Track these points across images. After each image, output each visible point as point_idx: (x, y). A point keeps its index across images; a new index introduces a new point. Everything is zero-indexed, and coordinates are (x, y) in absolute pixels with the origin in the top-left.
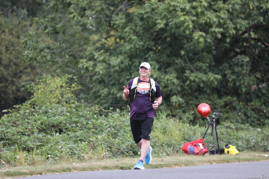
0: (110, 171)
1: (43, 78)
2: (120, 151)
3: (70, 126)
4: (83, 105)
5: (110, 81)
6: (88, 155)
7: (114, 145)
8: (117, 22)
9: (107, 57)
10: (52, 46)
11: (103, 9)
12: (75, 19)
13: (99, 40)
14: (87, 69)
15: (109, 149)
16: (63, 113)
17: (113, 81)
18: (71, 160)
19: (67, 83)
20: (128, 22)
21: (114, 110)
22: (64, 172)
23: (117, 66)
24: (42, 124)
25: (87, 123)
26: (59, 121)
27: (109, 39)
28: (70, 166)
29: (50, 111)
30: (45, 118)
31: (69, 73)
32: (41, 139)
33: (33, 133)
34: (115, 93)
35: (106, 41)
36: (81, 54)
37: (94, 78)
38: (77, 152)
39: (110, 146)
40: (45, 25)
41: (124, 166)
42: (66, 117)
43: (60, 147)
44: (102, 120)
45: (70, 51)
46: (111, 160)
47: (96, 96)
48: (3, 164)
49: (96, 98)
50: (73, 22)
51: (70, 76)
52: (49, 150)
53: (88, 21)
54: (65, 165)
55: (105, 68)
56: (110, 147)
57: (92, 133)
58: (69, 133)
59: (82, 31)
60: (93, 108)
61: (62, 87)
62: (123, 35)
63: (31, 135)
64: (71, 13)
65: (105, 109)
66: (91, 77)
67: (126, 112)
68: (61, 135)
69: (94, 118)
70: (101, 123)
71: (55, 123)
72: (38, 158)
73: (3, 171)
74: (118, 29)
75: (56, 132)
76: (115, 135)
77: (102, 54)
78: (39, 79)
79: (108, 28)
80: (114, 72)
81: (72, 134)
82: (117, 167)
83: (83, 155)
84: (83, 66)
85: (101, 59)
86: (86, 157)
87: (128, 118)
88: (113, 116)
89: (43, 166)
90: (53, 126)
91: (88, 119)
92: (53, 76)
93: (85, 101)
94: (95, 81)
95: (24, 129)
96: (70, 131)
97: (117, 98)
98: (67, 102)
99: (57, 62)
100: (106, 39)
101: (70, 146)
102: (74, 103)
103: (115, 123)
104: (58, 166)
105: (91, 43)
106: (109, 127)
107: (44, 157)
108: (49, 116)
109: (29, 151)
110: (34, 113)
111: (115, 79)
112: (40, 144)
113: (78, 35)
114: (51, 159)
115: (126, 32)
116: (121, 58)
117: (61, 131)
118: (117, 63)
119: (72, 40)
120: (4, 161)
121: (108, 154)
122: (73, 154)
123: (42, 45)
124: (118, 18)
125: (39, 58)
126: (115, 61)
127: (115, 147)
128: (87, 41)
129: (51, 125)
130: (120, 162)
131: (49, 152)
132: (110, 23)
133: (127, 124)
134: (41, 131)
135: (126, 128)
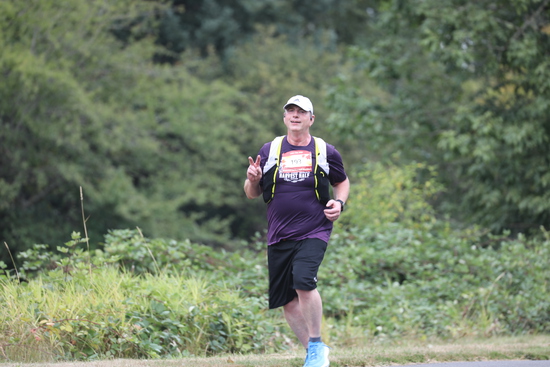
0: (506, 362)
1: (366, 169)
2: (526, 321)
3: (422, 269)
4: (447, 224)
5: (505, 175)
6: (459, 329)
7: (512, 309)
8: (521, 54)
9: (499, 127)
10: (384, 103)
11: (490, 28)
12: (434, 48)
13: (481, 92)
14: (456, 151)
15: (501, 316)
16: (406, 242)
17: (511, 177)
18: (424, 338)
19: (414, 179)
20: (543, 54)
21: (513, 236)
22: (411, 363)
23: (518, 144)
24: (364, 262)
25: (457, 263)
26: (400, 257)
27: (502, 90)
28: (422, 350)
29: (380, 236)
30: (371, 251)
31: (420, 159)
32: (363, 295)
33: (345, 280)
34: (515, 199)
35: (496, 94)
36: (444, 120)
37: (472, 170)
38: (435, 322)
39: (504, 310)
40: (370, 61)
41: (535, 352)
42: (412, 251)
43: (401, 310)
44: (487, 257)
45: (421, 115)
46: (506, 339)
47: (476, 206)
48: (287, 344)
49: (475, 210)
50: (429, 55)
51: (421, 166)
52: (378, 316)
53: (460, 53)
54: (412, 348)
55: (495, 150)
56: (505, 313)
57: (465, 284)
58: (419, 282)
59: (448, 72)
60: (468, 232)
61: (404, 187)
62: (533, 81)
63: (343, 285)
64: (424, 36)
65: (493, 233)
66: (465, 167)
67: (538, 240)
68: (403, 287)
69: (470, 252)
70: (486, 263)
71: (392, 261)
72: (356, 333)
73: (287, 357)
74: (522, 69)
75: (393, 280)
76: (514, 289)
77: (487, 121)
78: (359, 171)
79: (501, 67)
80: (515, 157)
81: (425, 285)
82: (519, 355)
83: (447, 327)
84: (448, 145)
85: (486, 129)
86: (455, 331)
87: (541, 253)
88: (510, 248)
89: (367, 349)
90: (387, 268)
91: (459, 255)
92: (386, 166)
93: (452, 217)
94: (473, 176)
95: (327, 273)
96: (420, 278)
97: (518, 211)
98: (414, 219)
99: (394, 138)
100: (496, 88)
101: (420, 308)
102: (428, 221)
103: (515, 264)
104: (398, 350)
105: (464, 98)
106: (503, 271)
107: (368, 331)
108: (379, 247)
109: (338, 317)
110: (348, 242)
111: (515, 171)
112: (359, 303)
113: (438, 82)
114: (383, 335)
115: (539, 74)
116: (527, 128)
117: (402, 279)
118: (519, 138)
119: (425, 92)
120: (289, 337)
121: (500, 327)
122: (427, 325)
123: (364, 102)
124: (521, 46)
125: (358, 129)
126: (514, 135)
127: (515, 314)
128: (456, 92)
129: (382, 265)
130: (526, 345)
131: (380, 321)
132: (504, 56)
133: (540, 265)
134: (362, 276)
135: (537, 273)
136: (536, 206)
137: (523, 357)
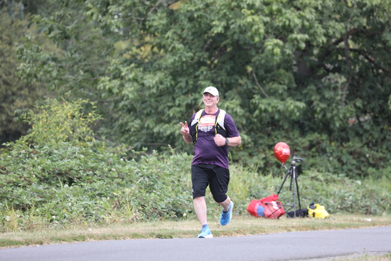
0: (143, 240)
1: (46, 103)
2: (157, 211)
3: (85, 174)
4: (104, 143)
5: (144, 109)
6: (111, 217)
7: (148, 203)
8: (155, 24)
9: (140, 75)
10: (59, 56)
11: (134, 4)
12: (94, 17)
13: (128, 50)
14: (110, 91)
15: (140, 208)
16: (74, 155)
17: (149, 110)
18: (86, 223)
19: (80, 111)
20: (171, 24)
21: (149, 152)
22: (76, 242)
23: (153, 87)
24: (43, 170)
26: (69, 166)
27: (142, 48)
28: (84, 232)
29: (56, 151)
30: (49, 162)
31: (84, 97)
32: (42, 193)
33: (30, 184)
34: (151, 126)
35: (138, 51)
36: (102, 69)
37: (121, 105)
38: (94, 212)
39: (143, 204)
40: (49, 26)
41: (163, 233)
42: (78, 161)
43: (70, 204)
44: (131, 166)
45: (85, 65)
46: (144, 224)
47: (124, 130)
49: (123, 133)
50: (91, 22)
51: (86, 101)
52: (53, 209)
53: (113, 21)
54: (77, 231)
55: (137, 91)
56: (143, 206)
57: (116, 185)
58: (82, 184)
59: (104, 35)
60: (118, 148)
61: (73, 117)
62: (164, 42)
63: (28, 186)
64: (88, 9)
65: (136, 149)
66: (117, 102)
67: (167, 154)
68: (71, 187)
69: (119, 163)
70: (130, 170)
71: (63, 169)
72: (37, 220)
74: (156, 34)
75: (64, 182)
76: (150, 189)
77: (132, 70)
78: (41, 105)
79: (142, 32)
80: (150, 96)
81: (87, 186)
82: (152, 235)
83: (103, 216)
84: (104, 87)
85: (131, 76)
86: (107, 219)
87: (168, 163)
88: (147, 160)
89: (45, 232)
90: (60, 174)
91: (111, 164)
92: (60, 101)
93: (106, 138)
94: (123, 109)
95: (17, 178)
96: (84, 181)
97: (153, 134)
98: (80, 139)
99: (67, 81)
100: (138, 47)
101: (84, 203)
102: (91, 141)
103: (150, 171)
104: (67, 233)
105: (116, 54)
106: (142, 176)
107: (45, 219)
108: (54, 159)
109: (24, 210)
110: (32, 155)
111: (152, 106)
112: (40, 199)
113: (97, 42)
114: (57, 222)
115: (168, 37)
116: (160, 75)
117: (71, 182)
118: (154, 82)
119: (89, 49)
121: (140, 215)
122: (88, 215)
123: (44, 55)
124: (156, 18)
125: (40, 74)
126: (151, 80)
127: (150, 206)
128: (110, 50)
129: (57, 172)
130: (157, 228)
131: (54, 212)
132: (144, 25)
133: (168, 172)
134: (42, 180)
135: (165, 177)
136: (165, 131)
137: (154, 236)
